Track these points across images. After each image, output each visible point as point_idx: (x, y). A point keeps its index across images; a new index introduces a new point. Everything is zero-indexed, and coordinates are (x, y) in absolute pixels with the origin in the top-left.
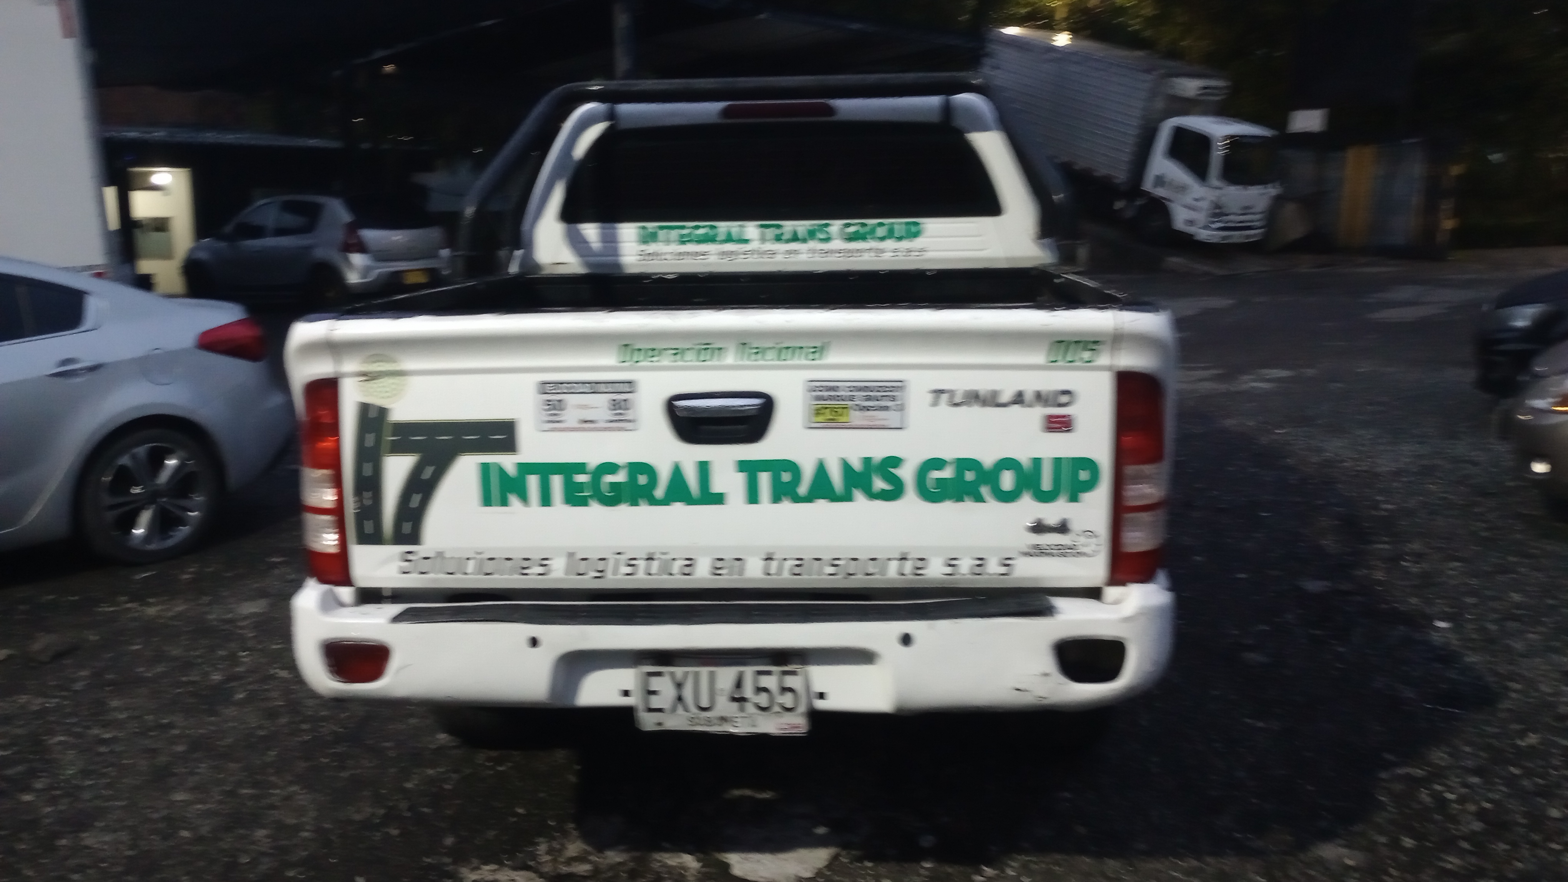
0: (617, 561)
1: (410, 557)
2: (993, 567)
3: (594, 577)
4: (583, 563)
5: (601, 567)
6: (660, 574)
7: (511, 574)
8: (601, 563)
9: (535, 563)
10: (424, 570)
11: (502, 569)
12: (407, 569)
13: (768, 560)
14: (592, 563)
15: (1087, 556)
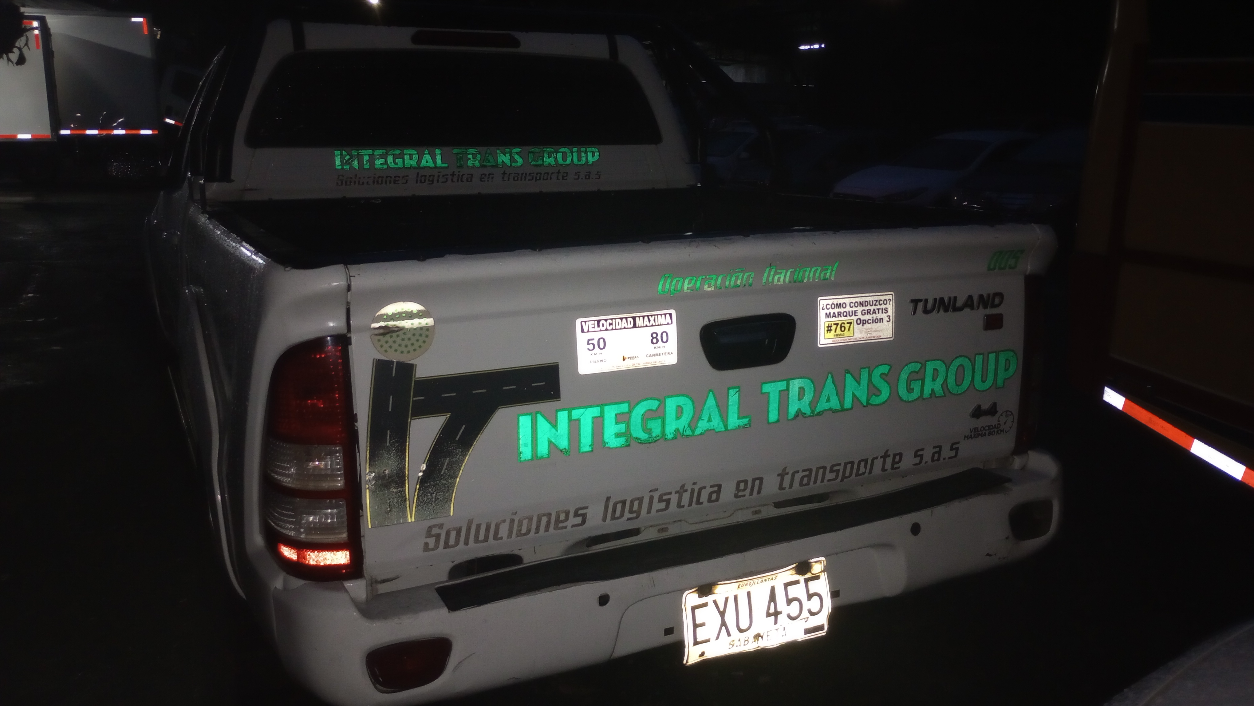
0: (651, 498)
3: (629, 519)
4: (619, 506)
5: (636, 507)
6: (690, 504)
7: (547, 529)
8: (636, 503)
9: (572, 514)
10: (452, 541)
11: (538, 527)
12: (431, 546)
13: (782, 475)
14: (628, 504)
15: (1005, 431)
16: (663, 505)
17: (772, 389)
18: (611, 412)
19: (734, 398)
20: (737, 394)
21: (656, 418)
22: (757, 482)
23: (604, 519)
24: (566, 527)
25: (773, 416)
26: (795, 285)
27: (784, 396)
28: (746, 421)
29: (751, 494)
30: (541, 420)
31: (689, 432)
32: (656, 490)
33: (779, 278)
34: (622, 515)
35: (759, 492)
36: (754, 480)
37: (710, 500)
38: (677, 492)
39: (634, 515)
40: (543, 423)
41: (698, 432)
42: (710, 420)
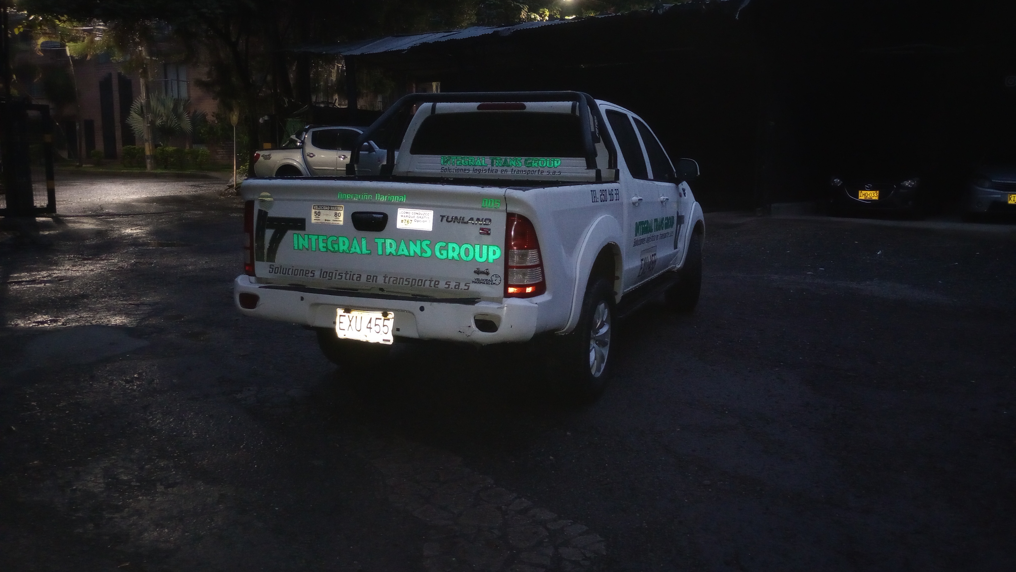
0: (336, 274)
1: (272, 267)
2: (462, 286)
4: (325, 273)
7: (302, 275)
8: (331, 274)
9: (310, 272)
10: (276, 272)
11: (300, 274)
12: (271, 271)
13: (385, 277)
14: (328, 273)
15: (496, 284)
16: (340, 277)
17: (380, 241)
18: (321, 238)
19: (364, 242)
20: (365, 240)
21: (336, 243)
22: (375, 278)
23: (320, 277)
24: (308, 276)
25: (380, 252)
26: (388, 203)
27: (384, 244)
28: (368, 252)
29: (373, 282)
30: (299, 236)
31: (348, 251)
32: (337, 271)
33: (382, 199)
34: (326, 277)
35: (376, 282)
36: (374, 277)
37: (357, 280)
38: (345, 273)
39: (330, 278)
40: (300, 238)
41: (351, 252)
42: (355, 249)
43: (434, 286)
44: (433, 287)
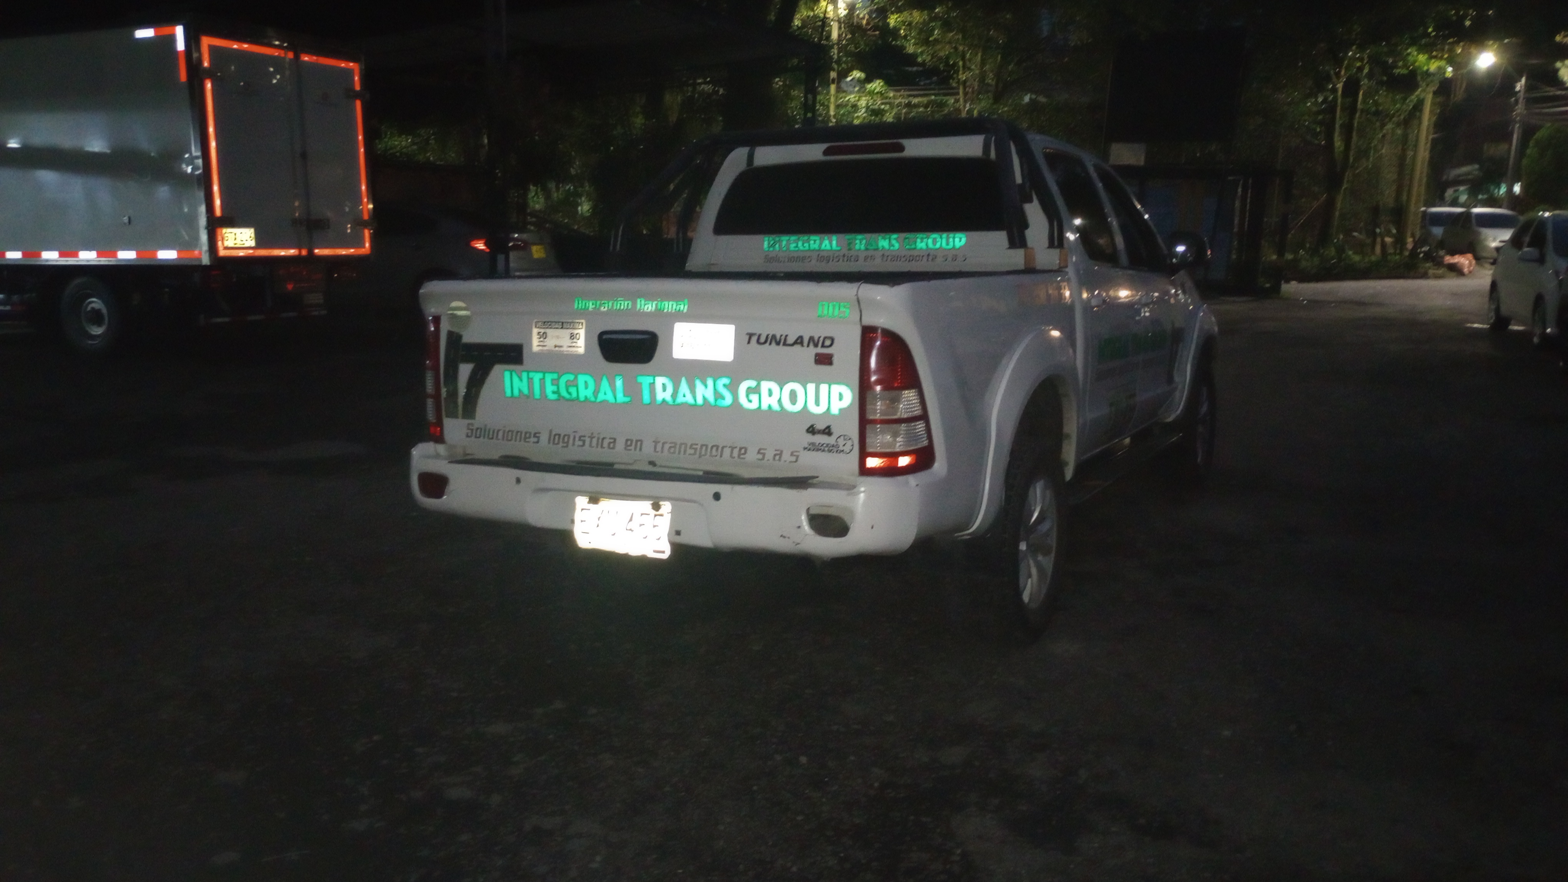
0: (574, 438)
1: (471, 427)
2: (786, 456)
3: (563, 447)
4: (557, 437)
5: (566, 440)
6: (597, 447)
7: (520, 441)
8: (566, 438)
9: (532, 435)
10: (478, 436)
11: (516, 438)
12: (470, 434)
13: (656, 443)
14: (562, 437)
15: (845, 451)
16: (581, 443)
17: (645, 381)
18: (549, 377)
19: (619, 382)
20: (621, 379)
21: (574, 386)
22: (639, 443)
23: (549, 443)
24: (529, 442)
25: (646, 399)
26: (659, 313)
27: (652, 386)
28: (627, 399)
29: (635, 449)
30: (514, 374)
31: (593, 399)
32: (577, 432)
33: (648, 308)
34: (558, 443)
35: (641, 450)
36: (637, 441)
37: (609, 448)
38: (589, 437)
39: (565, 445)
40: (516, 379)
41: (599, 400)
42: (605, 394)
43: (739, 456)
44: (736, 458)
